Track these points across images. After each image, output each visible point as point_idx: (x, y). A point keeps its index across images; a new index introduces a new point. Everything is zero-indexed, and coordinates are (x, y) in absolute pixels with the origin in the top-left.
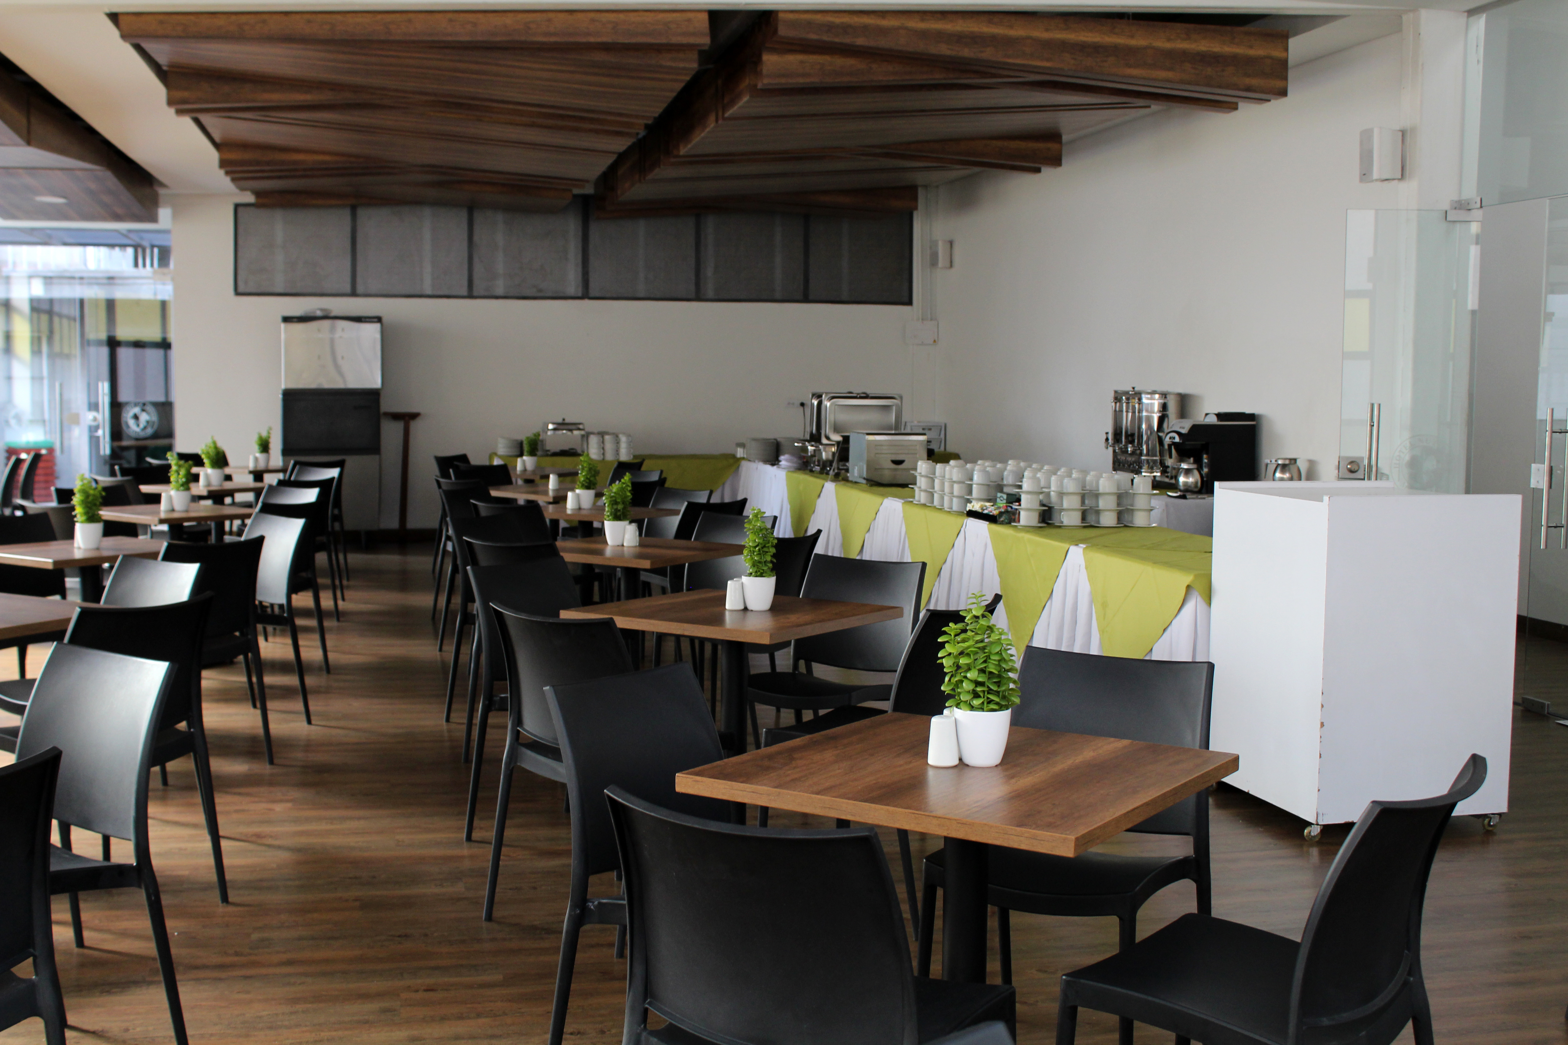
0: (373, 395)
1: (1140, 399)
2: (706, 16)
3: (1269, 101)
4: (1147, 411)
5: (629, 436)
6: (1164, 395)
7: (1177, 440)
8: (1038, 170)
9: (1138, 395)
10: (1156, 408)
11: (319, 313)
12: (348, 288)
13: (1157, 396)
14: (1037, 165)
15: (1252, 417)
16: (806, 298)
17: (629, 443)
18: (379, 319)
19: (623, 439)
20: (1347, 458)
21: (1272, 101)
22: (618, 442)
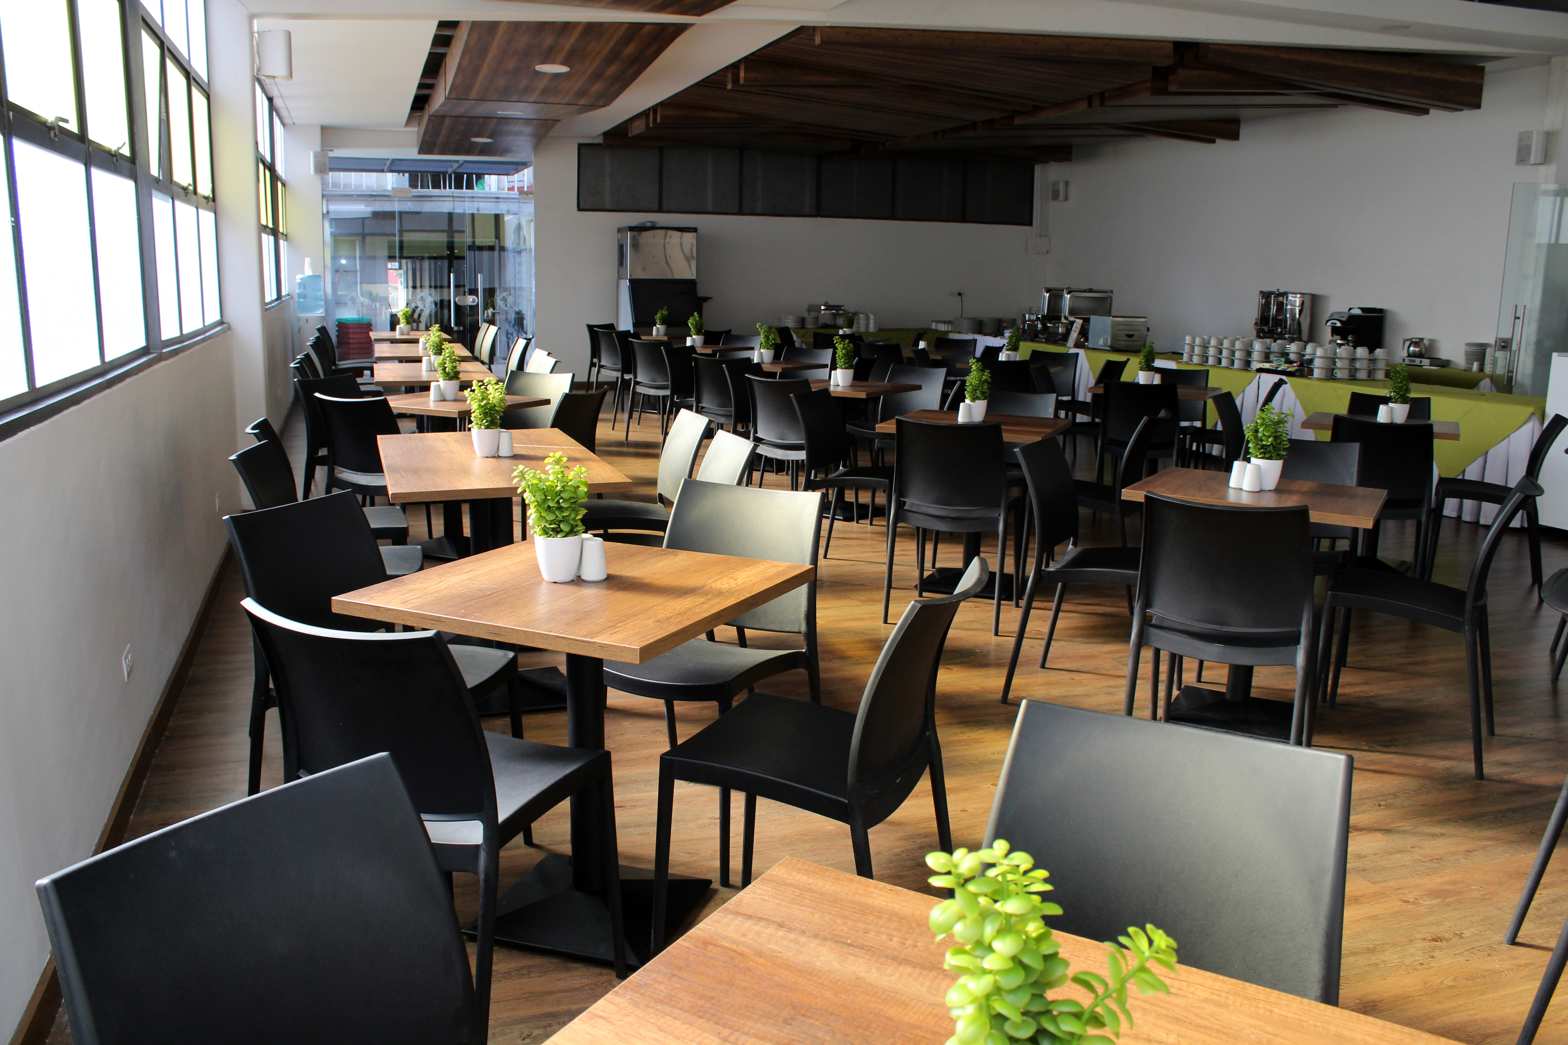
0: (691, 284)
1: (1287, 298)
2: (1171, 45)
3: (1462, 110)
4: (1291, 305)
5: (875, 315)
6: (1303, 294)
7: (1339, 324)
8: (1214, 142)
9: (1285, 294)
10: (1297, 304)
11: (648, 224)
12: (656, 207)
13: (1298, 296)
14: (1211, 137)
15: (1381, 311)
16: (963, 220)
17: (875, 320)
18: (695, 230)
19: (872, 317)
20: (1502, 339)
21: (1465, 111)
22: (868, 318)
